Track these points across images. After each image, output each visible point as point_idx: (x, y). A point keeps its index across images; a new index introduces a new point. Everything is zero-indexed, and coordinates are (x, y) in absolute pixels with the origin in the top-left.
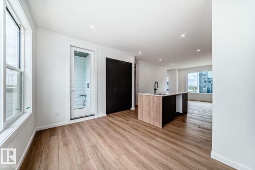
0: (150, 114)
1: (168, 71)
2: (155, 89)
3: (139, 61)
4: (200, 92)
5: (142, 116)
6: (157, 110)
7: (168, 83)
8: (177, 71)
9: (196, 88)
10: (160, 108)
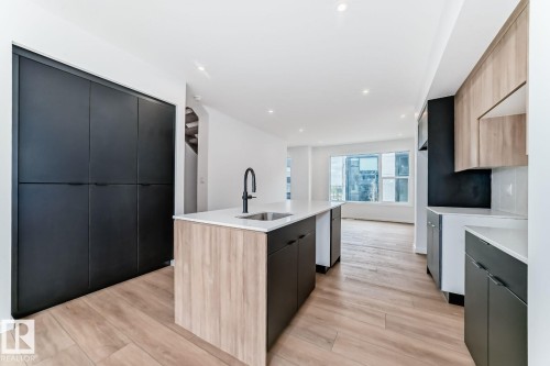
0: (217, 307)
1: (289, 149)
2: (246, 197)
3: (207, 108)
4: (348, 198)
5: (189, 309)
6: (244, 292)
7: (289, 180)
8: (310, 153)
9: (339, 190)
10: (257, 284)
